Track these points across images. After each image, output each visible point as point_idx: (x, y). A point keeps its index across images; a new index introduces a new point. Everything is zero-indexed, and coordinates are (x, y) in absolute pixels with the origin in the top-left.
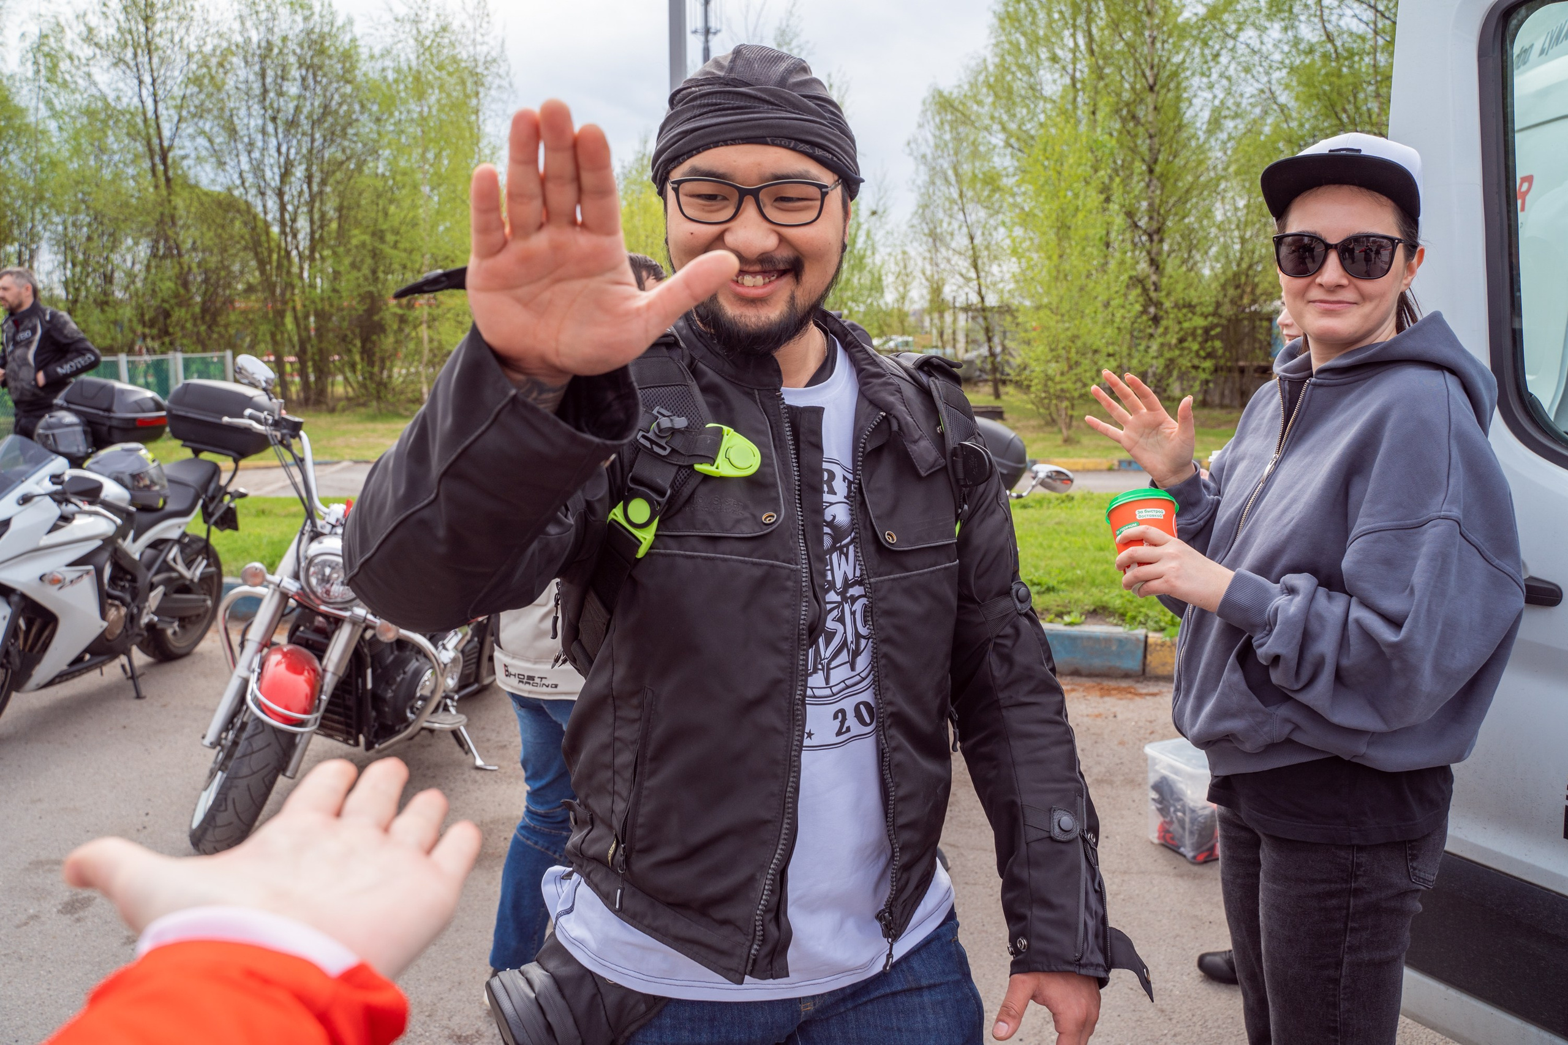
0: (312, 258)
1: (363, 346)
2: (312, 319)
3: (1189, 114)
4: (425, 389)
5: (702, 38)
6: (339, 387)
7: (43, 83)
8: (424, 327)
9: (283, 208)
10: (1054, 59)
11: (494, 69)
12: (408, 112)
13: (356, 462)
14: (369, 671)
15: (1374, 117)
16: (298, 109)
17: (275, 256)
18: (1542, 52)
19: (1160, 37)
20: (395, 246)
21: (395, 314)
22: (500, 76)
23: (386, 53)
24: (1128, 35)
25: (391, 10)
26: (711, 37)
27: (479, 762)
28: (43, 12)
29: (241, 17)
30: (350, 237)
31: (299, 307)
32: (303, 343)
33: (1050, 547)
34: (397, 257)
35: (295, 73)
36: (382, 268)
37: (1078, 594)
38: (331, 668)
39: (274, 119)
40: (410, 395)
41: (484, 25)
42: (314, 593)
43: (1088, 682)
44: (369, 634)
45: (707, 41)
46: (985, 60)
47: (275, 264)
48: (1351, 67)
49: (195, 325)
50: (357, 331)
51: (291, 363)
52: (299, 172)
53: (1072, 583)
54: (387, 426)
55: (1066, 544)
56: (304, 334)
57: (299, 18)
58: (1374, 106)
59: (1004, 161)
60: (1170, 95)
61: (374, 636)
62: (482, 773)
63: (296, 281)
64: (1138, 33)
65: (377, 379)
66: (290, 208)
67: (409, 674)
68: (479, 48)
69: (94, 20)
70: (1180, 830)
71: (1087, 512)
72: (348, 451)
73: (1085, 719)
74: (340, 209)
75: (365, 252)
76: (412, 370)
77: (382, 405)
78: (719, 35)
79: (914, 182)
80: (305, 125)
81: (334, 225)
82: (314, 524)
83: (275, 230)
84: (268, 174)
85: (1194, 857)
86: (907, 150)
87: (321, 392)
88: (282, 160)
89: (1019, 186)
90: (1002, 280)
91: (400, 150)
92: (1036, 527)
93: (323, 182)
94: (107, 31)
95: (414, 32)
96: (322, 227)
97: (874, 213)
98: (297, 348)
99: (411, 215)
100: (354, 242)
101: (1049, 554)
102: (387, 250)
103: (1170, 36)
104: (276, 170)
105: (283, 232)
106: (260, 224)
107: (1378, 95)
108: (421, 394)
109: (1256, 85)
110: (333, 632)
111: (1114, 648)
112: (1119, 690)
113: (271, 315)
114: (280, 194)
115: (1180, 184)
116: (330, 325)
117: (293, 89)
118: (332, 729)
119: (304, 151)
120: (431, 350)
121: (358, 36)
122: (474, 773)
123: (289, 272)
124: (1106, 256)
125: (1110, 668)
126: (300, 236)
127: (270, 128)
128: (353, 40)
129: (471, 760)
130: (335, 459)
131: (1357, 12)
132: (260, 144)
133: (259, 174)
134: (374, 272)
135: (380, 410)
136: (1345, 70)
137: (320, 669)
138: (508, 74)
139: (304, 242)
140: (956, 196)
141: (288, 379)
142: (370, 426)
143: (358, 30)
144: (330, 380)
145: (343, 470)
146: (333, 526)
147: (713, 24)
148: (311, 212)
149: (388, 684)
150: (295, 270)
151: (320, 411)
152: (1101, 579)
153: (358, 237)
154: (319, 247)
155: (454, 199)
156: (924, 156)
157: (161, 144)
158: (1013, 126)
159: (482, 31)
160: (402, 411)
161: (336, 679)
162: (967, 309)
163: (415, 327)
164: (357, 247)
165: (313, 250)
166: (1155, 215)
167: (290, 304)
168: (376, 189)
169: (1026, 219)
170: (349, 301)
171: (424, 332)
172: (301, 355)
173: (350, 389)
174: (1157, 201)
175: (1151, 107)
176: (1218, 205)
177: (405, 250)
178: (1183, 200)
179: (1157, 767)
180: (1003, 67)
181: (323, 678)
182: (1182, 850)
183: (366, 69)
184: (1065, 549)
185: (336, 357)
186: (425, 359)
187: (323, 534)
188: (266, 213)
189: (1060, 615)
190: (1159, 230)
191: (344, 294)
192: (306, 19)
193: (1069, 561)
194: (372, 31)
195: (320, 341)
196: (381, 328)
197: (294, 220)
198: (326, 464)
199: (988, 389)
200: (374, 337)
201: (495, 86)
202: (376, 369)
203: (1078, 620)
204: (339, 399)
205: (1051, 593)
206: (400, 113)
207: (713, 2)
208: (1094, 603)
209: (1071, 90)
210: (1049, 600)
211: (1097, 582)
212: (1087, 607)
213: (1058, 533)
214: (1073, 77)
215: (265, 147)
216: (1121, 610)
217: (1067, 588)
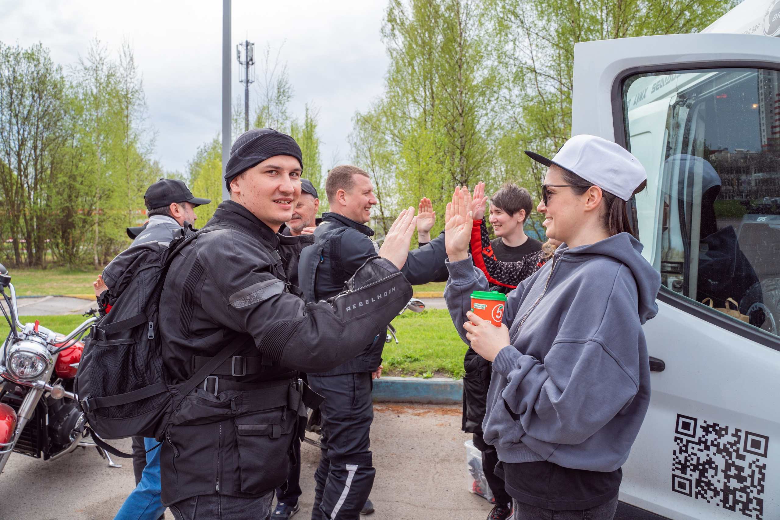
0: (35, 188)
1: (63, 235)
2: (35, 220)
3: (478, 127)
4: (96, 258)
5: (245, 85)
6: (49, 256)
8: (96, 225)
9: (20, 162)
10: (415, 101)
11: (136, 95)
12: (91, 115)
13: (55, 296)
14: (47, 415)
15: (562, 130)
16: (29, 112)
17: (15, 188)
18: (635, 103)
19: (465, 92)
20: (82, 183)
21: (81, 218)
22: (140, 99)
23: (79, 85)
24: (449, 90)
25: (83, 64)
26: (249, 84)
27: (111, 463)
30: (57, 178)
31: (27, 213)
32: (29, 233)
33: (416, 338)
34: (83, 189)
35: (28, 93)
36: (74, 195)
37: (430, 362)
38: (23, 415)
39: (16, 116)
40: (88, 261)
41: (132, 73)
42: (14, 373)
43: (436, 407)
44: (47, 395)
45: (247, 86)
46: (382, 100)
47: (14, 191)
48: (550, 108)
50: (60, 227)
51: (22, 243)
52: (29, 144)
53: (427, 357)
54: (74, 277)
55: (423, 336)
56: (30, 228)
57: (32, 66)
58: (562, 126)
59: (392, 147)
60: (470, 118)
61: (50, 396)
62: (113, 469)
63: (26, 200)
64: (454, 90)
65: (71, 252)
66: (24, 162)
67: (72, 415)
68: (128, 85)
70: (484, 486)
71: (434, 319)
72: (52, 290)
73: (435, 427)
74: (52, 163)
75: (65, 186)
76: (90, 247)
77: (73, 266)
78: (253, 83)
80: (34, 120)
81: (49, 172)
82: (15, 334)
83: (15, 173)
84: (12, 144)
85: (491, 500)
87: (39, 259)
88: (20, 138)
89: (399, 160)
90: (392, 205)
91: (86, 134)
92: (409, 327)
93: (42, 150)
95: (95, 75)
96: (41, 173)
98: (26, 235)
99: (90, 168)
100: (60, 180)
101: (415, 342)
102: (78, 185)
103: (469, 91)
104: (16, 142)
105: (19, 174)
106: (6, 170)
107: (563, 121)
108: (94, 260)
109: (508, 114)
110: (26, 395)
111: (449, 389)
112: (452, 411)
113: (11, 218)
114: (19, 155)
115: (474, 159)
116: (44, 224)
117: (28, 102)
118: (24, 448)
119: (33, 133)
120: (99, 237)
121: (64, 76)
122: (108, 469)
123: (22, 196)
124: (441, 193)
125: (447, 400)
126: (29, 177)
127: (14, 121)
128: (62, 78)
129: (107, 462)
130: (44, 294)
131: (553, 83)
132: (8, 129)
133: (7, 144)
134: (70, 196)
135: (71, 268)
136: (548, 109)
137: (16, 416)
138: (143, 98)
139: (31, 181)
140: (369, 163)
141: (20, 251)
142: (65, 277)
143: (65, 73)
144: (44, 252)
145: (47, 301)
146: (27, 335)
147: (250, 78)
148: (35, 165)
149: (59, 422)
150: (26, 194)
151: (38, 269)
152: (441, 354)
153: (61, 178)
154: (39, 183)
155: (114, 160)
156: (355, 144)
158: (396, 132)
159: (131, 76)
160: (83, 269)
161: (26, 421)
163: (92, 225)
164: (61, 183)
165: (36, 184)
166: (464, 174)
167: (22, 212)
168: (72, 154)
169: (403, 175)
170: (56, 211)
171: (96, 227)
172: (28, 238)
173: (55, 257)
174: (465, 167)
175: (461, 124)
176: (493, 169)
177: (87, 186)
178: (477, 167)
179: (471, 453)
180: (391, 104)
181: (18, 421)
182: (485, 496)
183: (67, 92)
184: (423, 339)
185: (48, 240)
186: (97, 242)
187: (21, 340)
188: (10, 164)
189: (421, 373)
190: (466, 181)
191: (53, 207)
192: (36, 66)
193: (425, 345)
194: (72, 74)
195: (39, 232)
196: (72, 226)
197: (26, 169)
198: (38, 297)
200: (69, 230)
201: (137, 104)
202: (70, 247)
203: (430, 376)
204: (49, 262)
205: (417, 362)
206: (86, 115)
207: (251, 67)
208: (438, 366)
209: (424, 115)
210: (416, 365)
211: (439, 355)
212: (434, 369)
213: (420, 331)
214: (424, 109)
215: (11, 131)
216: (452, 370)
217: (425, 359)
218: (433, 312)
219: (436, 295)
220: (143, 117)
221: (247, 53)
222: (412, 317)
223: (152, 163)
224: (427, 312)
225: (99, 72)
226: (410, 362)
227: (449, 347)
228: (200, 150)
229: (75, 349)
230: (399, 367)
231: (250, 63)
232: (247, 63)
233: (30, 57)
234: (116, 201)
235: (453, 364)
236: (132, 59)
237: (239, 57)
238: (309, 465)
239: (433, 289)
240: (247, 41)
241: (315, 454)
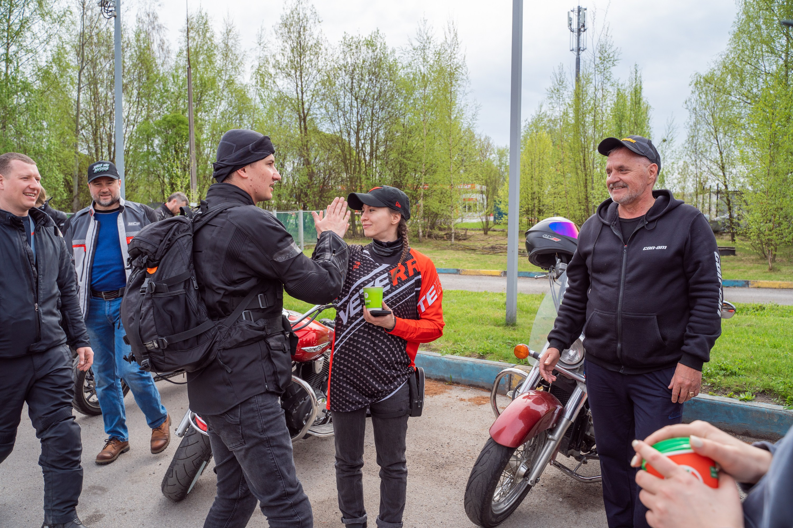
4: (420, 231)
5: (576, 53)
7: (259, 87)
8: (422, 199)
9: (358, 139)
11: (460, 71)
16: (367, 94)
17: (353, 164)
20: (410, 159)
22: (463, 74)
23: (409, 65)
25: (412, 45)
26: (580, 52)
28: (261, 55)
29: (344, 52)
30: (389, 155)
34: (411, 164)
36: (403, 170)
37: (753, 379)
39: (356, 100)
40: (412, 233)
41: (456, 49)
45: (578, 54)
47: (353, 168)
49: (314, 197)
52: (366, 123)
53: (750, 371)
55: (751, 341)
57: (370, 51)
59: (741, 109)
66: (361, 140)
68: (452, 60)
69: (279, 57)
74: (386, 141)
75: (396, 162)
78: (585, 51)
79: (688, 124)
80: (371, 101)
81: (382, 149)
83: (354, 151)
84: (352, 124)
86: (685, 106)
88: (359, 117)
90: (738, 177)
93: (378, 129)
94: (284, 62)
95: (423, 54)
96: (376, 150)
97: (665, 141)
99: (418, 144)
100: (392, 157)
101: (737, 348)
102: (407, 162)
104: (356, 123)
106: (347, 149)
108: (419, 233)
111: (776, 420)
114: (357, 133)
117: (365, 85)
119: (369, 112)
120: (424, 211)
121: (397, 58)
125: (772, 434)
126: (366, 155)
127: (355, 104)
128: (395, 60)
132: (349, 111)
134: (400, 172)
138: (466, 73)
139: (367, 158)
140: (712, 130)
143: (397, 55)
147: (581, 46)
148: (371, 143)
152: (771, 369)
153: (393, 155)
156: (695, 109)
157: (303, 112)
158: (745, 91)
159: (455, 52)
162: (718, 192)
163: (417, 200)
165: (371, 161)
171: (421, 202)
177: (414, 161)
183: (400, 74)
184: (749, 345)
186: (421, 215)
188: (350, 144)
189: (738, 393)
192: (373, 51)
193: (750, 354)
194: (402, 55)
199: (728, 237)
201: (460, 79)
203: (750, 398)
205: (734, 377)
206: (417, 94)
207: (583, 34)
208: (763, 386)
209: (784, 68)
210: (731, 381)
211: (768, 371)
212: (758, 389)
213: (747, 333)
214: (786, 61)
215: (351, 113)
216: (784, 394)
217: (745, 374)
218: (772, 309)
219: (785, 286)
220: (466, 92)
221: (579, 19)
222: (742, 312)
223: (483, 139)
224: (764, 308)
225: (427, 51)
226: (724, 375)
227: (784, 362)
228: (527, 122)
229: (309, 331)
230: (708, 381)
231: (582, 29)
232: (579, 30)
233: (370, 44)
234: (439, 176)
235: (787, 386)
236: (456, 35)
237: (571, 25)
238: (561, 500)
239: (782, 278)
240: (579, 7)
241: (573, 484)
